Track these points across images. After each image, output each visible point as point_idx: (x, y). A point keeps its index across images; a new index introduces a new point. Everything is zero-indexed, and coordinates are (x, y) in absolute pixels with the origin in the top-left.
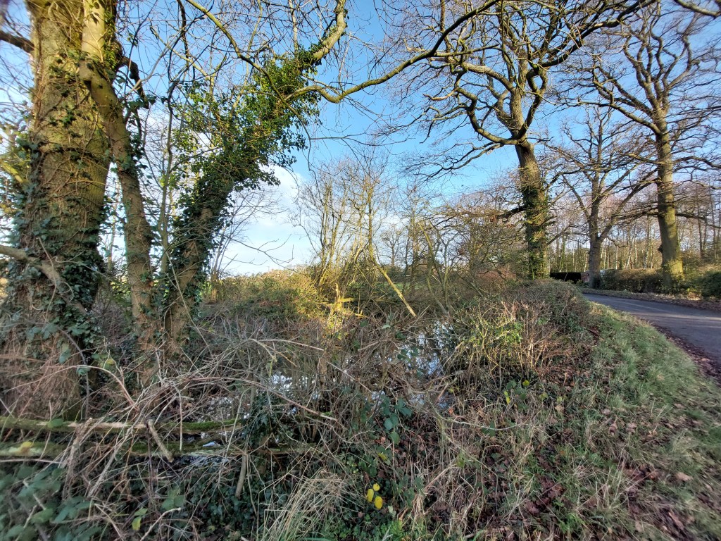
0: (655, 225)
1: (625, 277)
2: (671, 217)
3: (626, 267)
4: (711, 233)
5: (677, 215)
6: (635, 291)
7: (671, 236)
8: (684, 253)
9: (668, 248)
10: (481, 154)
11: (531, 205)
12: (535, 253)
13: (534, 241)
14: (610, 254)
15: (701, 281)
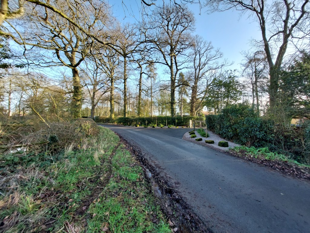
0: (109, 103)
1: (101, 118)
2: (113, 102)
3: (101, 116)
4: (120, 107)
5: (114, 102)
6: (104, 123)
7: (113, 108)
8: (115, 112)
9: (112, 111)
10: (56, 65)
11: (77, 91)
12: (77, 109)
13: (77, 104)
14: (97, 111)
15: (117, 119)
